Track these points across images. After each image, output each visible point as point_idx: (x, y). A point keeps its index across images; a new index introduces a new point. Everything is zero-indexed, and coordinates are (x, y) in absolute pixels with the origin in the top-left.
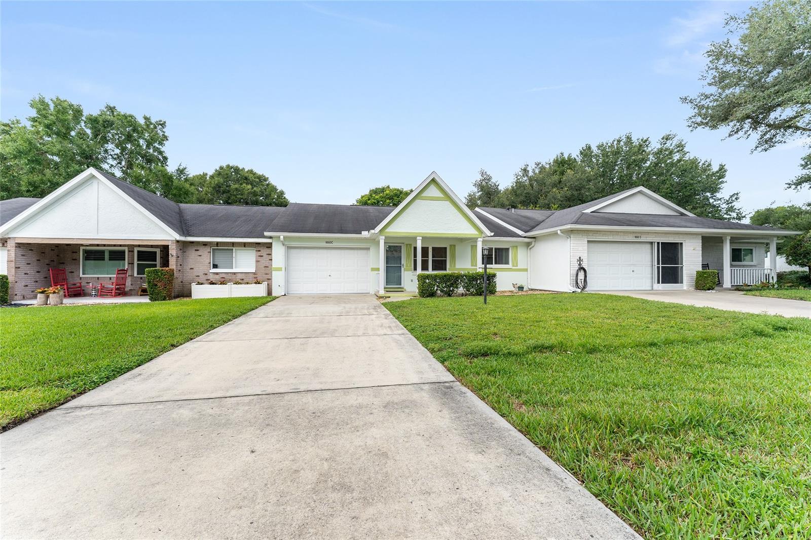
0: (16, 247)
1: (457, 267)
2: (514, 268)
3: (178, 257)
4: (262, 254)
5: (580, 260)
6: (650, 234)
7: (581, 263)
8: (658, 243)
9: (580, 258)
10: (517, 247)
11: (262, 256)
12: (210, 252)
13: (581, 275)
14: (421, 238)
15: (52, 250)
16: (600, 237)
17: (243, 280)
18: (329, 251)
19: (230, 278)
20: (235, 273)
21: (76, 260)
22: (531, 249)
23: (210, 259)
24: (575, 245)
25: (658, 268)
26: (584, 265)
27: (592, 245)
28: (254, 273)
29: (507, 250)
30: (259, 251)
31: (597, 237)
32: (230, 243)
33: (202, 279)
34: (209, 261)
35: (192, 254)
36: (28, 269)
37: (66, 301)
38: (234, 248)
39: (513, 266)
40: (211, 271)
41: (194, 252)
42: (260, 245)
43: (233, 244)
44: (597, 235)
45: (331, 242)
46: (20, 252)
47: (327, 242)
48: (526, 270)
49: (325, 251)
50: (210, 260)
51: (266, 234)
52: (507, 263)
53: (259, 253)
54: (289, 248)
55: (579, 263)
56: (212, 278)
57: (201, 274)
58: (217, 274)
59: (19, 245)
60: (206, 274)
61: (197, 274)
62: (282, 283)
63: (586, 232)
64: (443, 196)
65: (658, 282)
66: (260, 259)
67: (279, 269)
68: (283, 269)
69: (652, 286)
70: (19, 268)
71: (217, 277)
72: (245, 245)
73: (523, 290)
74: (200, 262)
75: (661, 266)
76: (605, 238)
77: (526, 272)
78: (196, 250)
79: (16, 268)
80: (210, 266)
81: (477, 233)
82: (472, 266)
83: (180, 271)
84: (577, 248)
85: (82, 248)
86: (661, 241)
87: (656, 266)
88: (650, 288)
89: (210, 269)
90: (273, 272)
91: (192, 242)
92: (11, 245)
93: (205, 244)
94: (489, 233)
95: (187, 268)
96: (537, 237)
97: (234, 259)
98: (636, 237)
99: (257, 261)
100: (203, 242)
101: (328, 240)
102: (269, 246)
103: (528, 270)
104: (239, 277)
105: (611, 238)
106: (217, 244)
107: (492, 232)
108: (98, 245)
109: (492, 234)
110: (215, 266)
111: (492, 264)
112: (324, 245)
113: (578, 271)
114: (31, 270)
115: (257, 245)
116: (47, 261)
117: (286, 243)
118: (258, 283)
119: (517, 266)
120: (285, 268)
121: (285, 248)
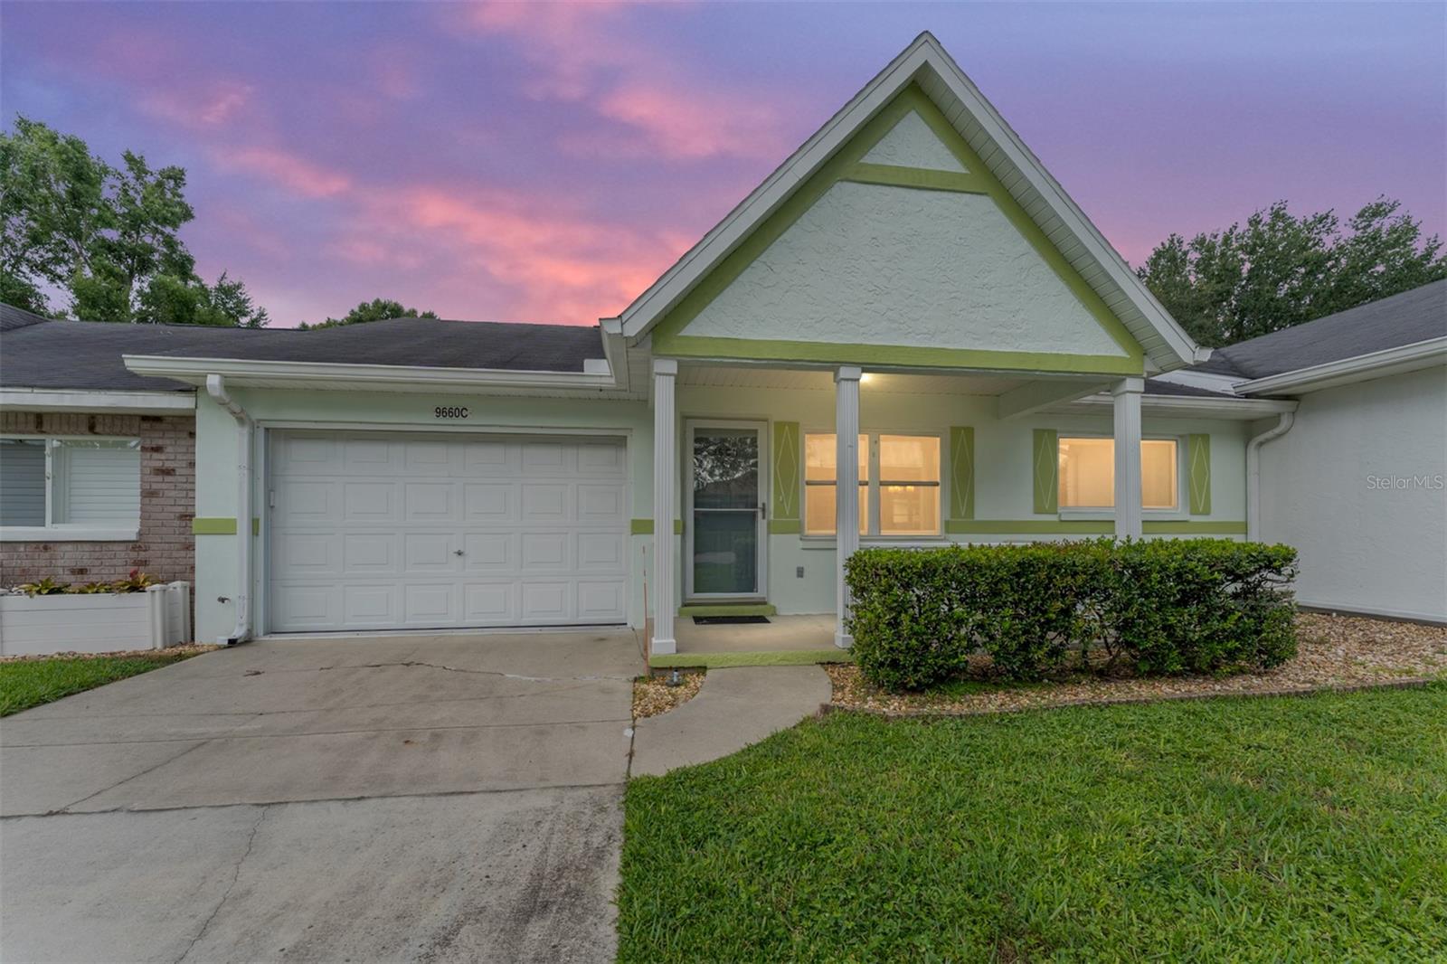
1: (981, 514)
2: (1196, 518)
4: (169, 465)
10: (1205, 438)
11: (169, 472)
17: (82, 571)
18: (457, 453)
19: (26, 563)
20: (46, 545)
22: (1261, 444)
28: (135, 545)
30: (158, 449)
38: (51, 440)
39: (1192, 512)
42: (157, 425)
43: (40, 420)
45: (459, 412)
47: (441, 412)
48: (1242, 528)
49: (437, 452)
51: (136, 363)
53: (157, 460)
54: (276, 436)
62: (236, 586)
64: (963, 170)
66: (158, 483)
67: (224, 528)
68: (243, 527)
72: (92, 422)
81: (1117, 351)
82: (1036, 512)
90: (200, 541)
96: (1301, 395)
97: (49, 483)
99: (148, 494)
101: (447, 405)
102: (184, 425)
103: (1252, 528)
104: (68, 558)
107: (1203, 344)
109: (1206, 355)
112: (427, 421)
115: (146, 425)
117: (256, 414)
118: (135, 588)
119: (1207, 512)
120: (254, 524)
121: (252, 435)
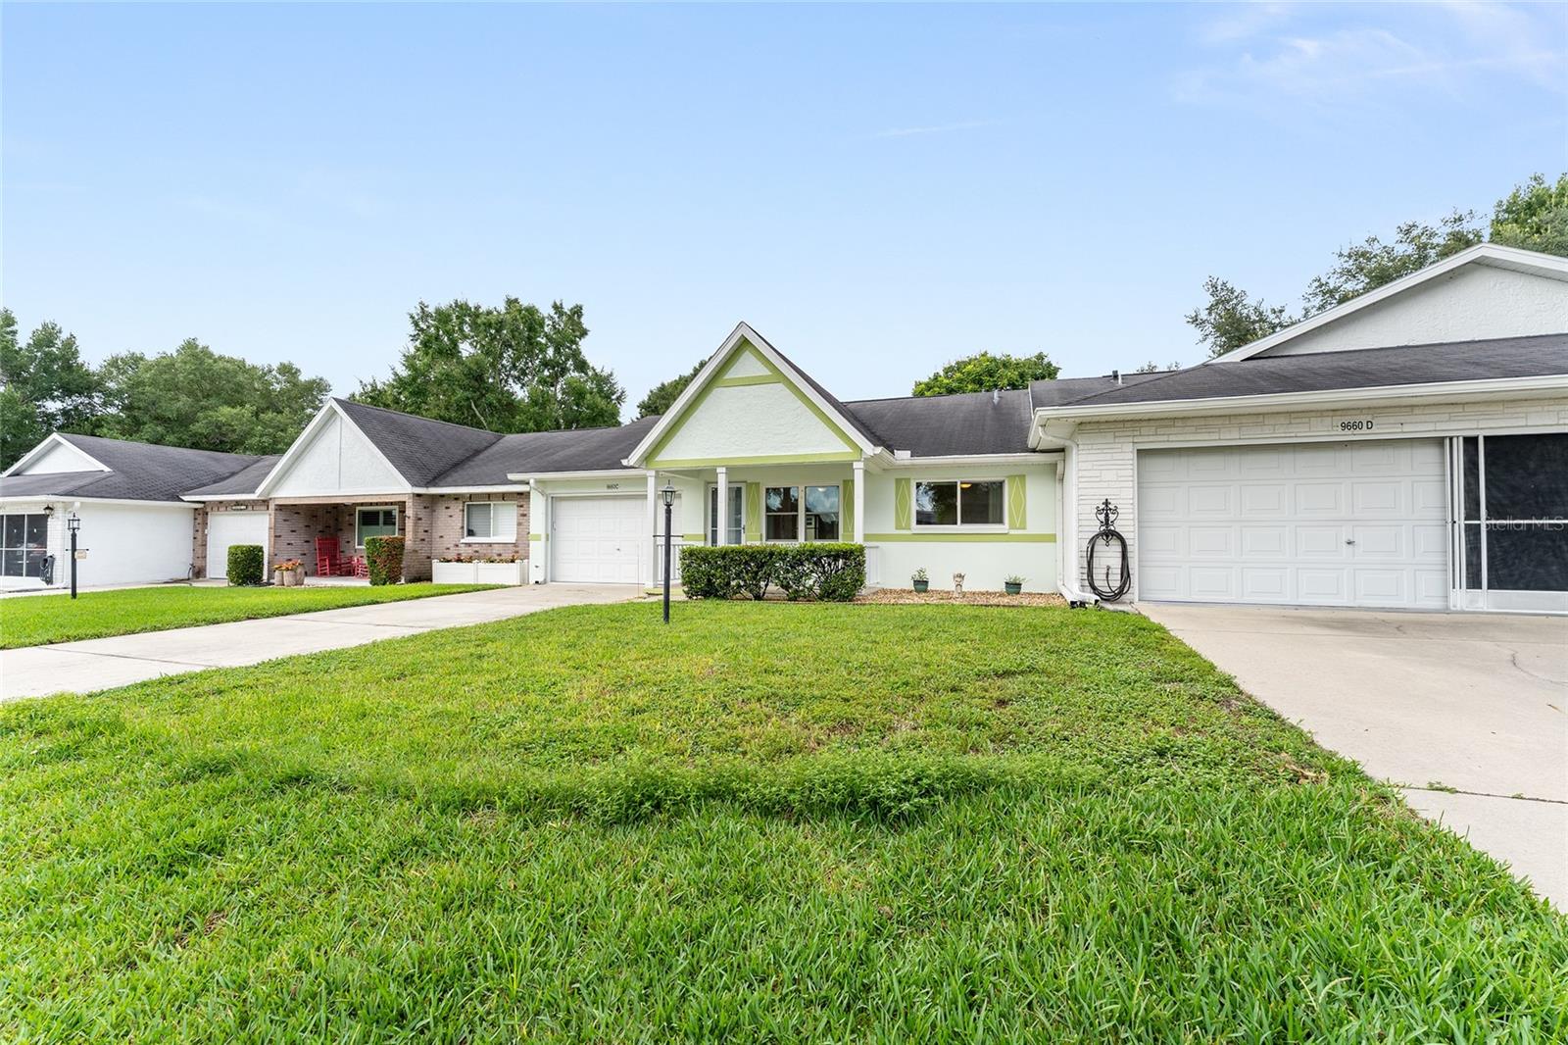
0: (276, 510)
2: (1012, 532)
3: (420, 519)
4: (524, 513)
5: (1107, 510)
6: (1416, 411)
7: (1112, 517)
8: (1471, 442)
9: (1107, 503)
10: (1022, 477)
11: (524, 516)
12: (463, 511)
13: (1109, 556)
14: (724, 470)
15: (327, 512)
16: (1181, 438)
17: (500, 554)
18: (618, 503)
19: (484, 552)
20: (490, 545)
21: (352, 525)
23: (463, 520)
24: (1088, 466)
25: (1473, 532)
26: (1124, 525)
27: (1156, 464)
28: (515, 545)
29: (1001, 484)
30: (522, 506)
31: (1172, 438)
32: (486, 494)
33: (452, 555)
34: (460, 525)
35: (442, 514)
36: (292, 538)
37: (307, 581)
38: (492, 503)
39: (1011, 528)
40: (463, 541)
41: (445, 510)
42: (520, 497)
43: (489, 496)
44: (1175, 430)
45: (616, 486)
46: (281, 516)
47: (609, 487)
48: (1052, 538)
49: (610, 504)
50: (463, 523)
51: (510, 477)
52: (1000, 521)
53: (522, 511)
54: (554, 500)
55: (1102, 517)
56: (465, 552)
57: (451, 546)
58: (469, 545)
59: (280, 508)
60: (457, 546)
61: (448, 546)
62: (541, 563)
63: (1128, 425)
64: (767, 373)
65: (1474, 582)
66: (521, 519)
67: (537, 538)
68: (544, 537)
69: (1446, 597)
70: (280, 536)
71: (470, 551)
72: (503, 496)
73: (1018, 593)
74: (450, 524)
75: (1483, 522)
76: (1206, 437)
77: (1053, 544)
78: (447, 508)
79: (276, 536)
80: (463, 532)
81: (849, 450)
82: (897, 529)
83: (423, 540)
84: (1097, 473)
85: (358, 508)
86: (1481, 434)
87: (1462, 522)
88: (1437, 604)
89: (463, 538)
90: (531, 543)
91: (442, 496)
92: (272, 506)
93: (457, 498)
94: (870, 449)
95: (436, 535)
97: (492, 520)
98: (1345, 426)
99: (519, 524)
100: (454, 494)
101: (610, 484)
102: (523, 496)
103: (1059, 539)
104: (496, 549)
105: (1231, 437)
106: (471, 496)
108: (371, 504)
110: (471, 533)
111: (956, 523)
112: (604, 491)
113: (1093, 541)
114: (297, 540)
115: (518, 497)
116: (320, 528)
117: (548, 492)
118: (513, 561)
119: (1024, 528)
120: (547, 536)
121: (547, 500)
